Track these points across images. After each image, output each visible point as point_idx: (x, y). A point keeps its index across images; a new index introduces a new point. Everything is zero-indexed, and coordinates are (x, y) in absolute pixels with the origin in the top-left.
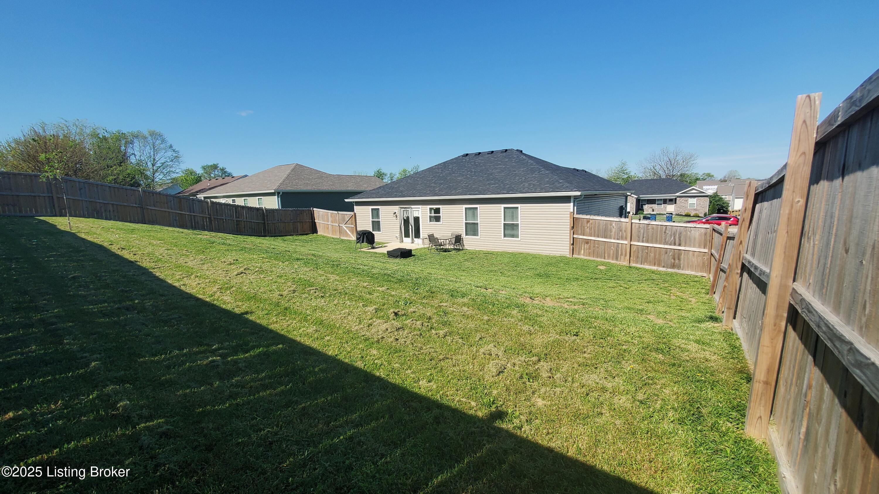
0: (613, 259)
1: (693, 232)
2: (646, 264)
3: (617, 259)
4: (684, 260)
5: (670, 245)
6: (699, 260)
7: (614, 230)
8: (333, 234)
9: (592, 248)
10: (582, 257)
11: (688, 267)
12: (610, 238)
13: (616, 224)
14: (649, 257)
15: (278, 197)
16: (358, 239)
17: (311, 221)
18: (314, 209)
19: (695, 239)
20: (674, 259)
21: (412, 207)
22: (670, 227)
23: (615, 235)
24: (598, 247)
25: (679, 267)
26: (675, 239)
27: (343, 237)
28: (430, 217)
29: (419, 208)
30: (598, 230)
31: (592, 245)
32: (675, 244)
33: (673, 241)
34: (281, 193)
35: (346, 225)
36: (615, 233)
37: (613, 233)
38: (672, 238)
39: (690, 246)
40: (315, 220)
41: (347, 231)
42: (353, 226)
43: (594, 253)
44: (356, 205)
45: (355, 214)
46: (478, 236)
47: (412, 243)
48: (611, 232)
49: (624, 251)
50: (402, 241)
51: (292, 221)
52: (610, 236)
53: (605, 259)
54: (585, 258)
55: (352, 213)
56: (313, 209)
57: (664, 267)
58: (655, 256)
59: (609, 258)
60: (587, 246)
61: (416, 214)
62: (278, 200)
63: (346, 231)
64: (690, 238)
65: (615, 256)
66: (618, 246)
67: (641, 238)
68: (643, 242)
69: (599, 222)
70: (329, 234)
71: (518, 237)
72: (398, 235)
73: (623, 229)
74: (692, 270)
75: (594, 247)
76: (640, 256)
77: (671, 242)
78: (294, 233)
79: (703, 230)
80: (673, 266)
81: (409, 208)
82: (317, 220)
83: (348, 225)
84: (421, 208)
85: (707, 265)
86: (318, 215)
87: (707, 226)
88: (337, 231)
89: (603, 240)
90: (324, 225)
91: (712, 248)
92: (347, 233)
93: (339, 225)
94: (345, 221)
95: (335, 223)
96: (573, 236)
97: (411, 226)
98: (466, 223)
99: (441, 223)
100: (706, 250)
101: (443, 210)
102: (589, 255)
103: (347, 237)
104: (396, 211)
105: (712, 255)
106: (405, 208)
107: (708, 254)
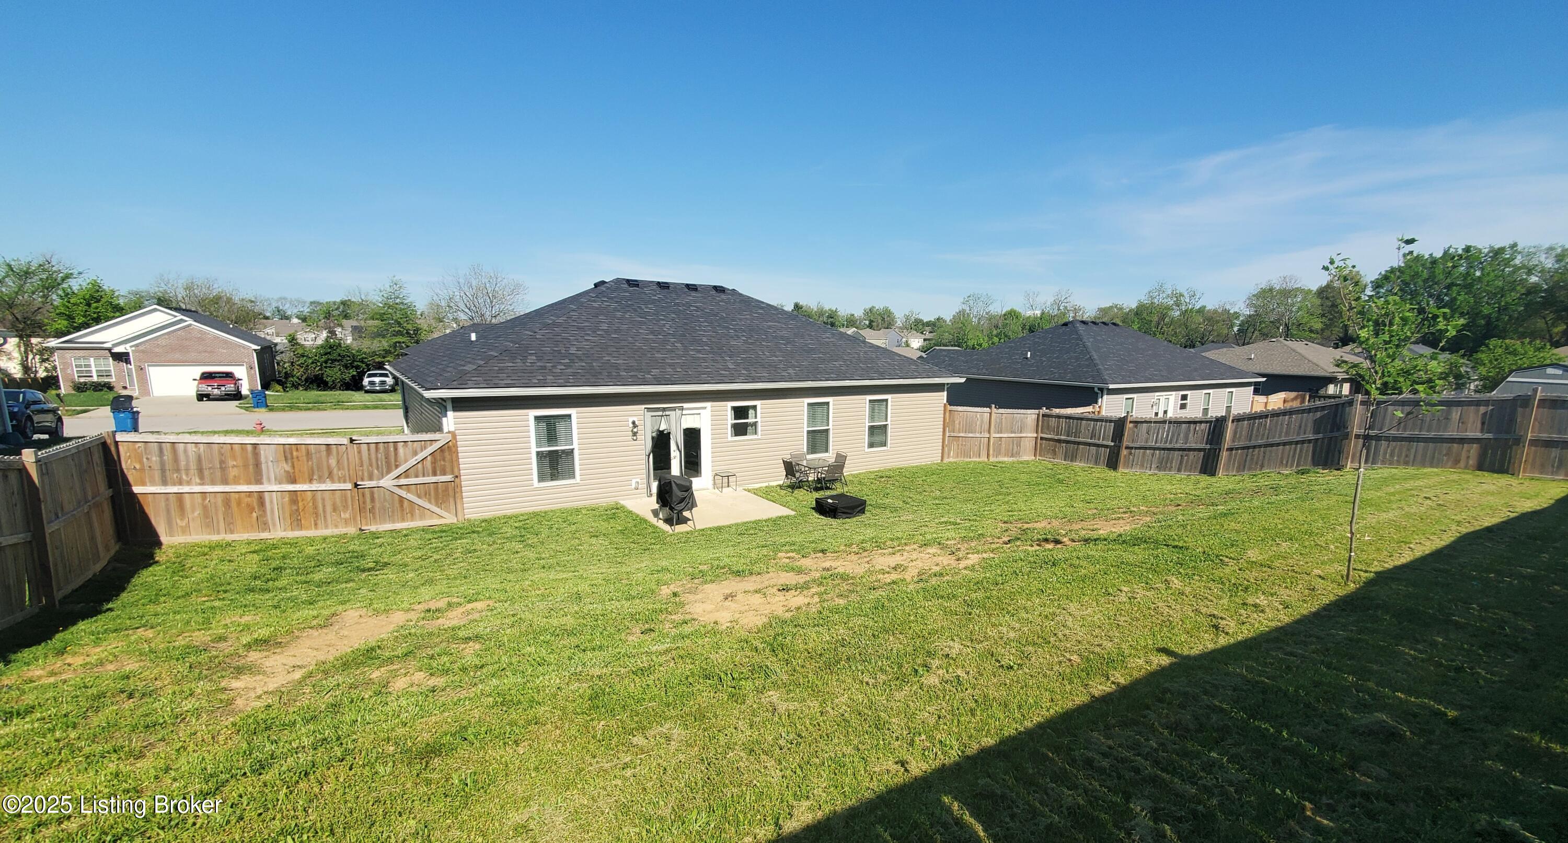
0: (976, 457)
1: (1028, 419)
2: (1000, 456)
3: (979, 456)
4: (1022, 447)
7: (978, 423)
8: (297, 525)
9: (960, 447)
12: (975, 432)
13: (980, 416)
14: (1001, 450)
17: (109, 491)
19: (1029, 425)
20: (1017, 447)
22: (1016, 415)
24: (965, 445)
26: (1018, 427)
28: (732, 426)
29: (705, 408)
30: (966, 425)
31: (961, 443)
32: (1018, 432)
37: (978, 427)
40: (130, 484)
41: (412, 497)
42: (442, 479)
43: (961, 453)
44: (455, 410)
45: (456, 436)
46: (827, 451)
48: (976, 425)
49: (985, 445)
52: (975, 430)
53: (970, 457)
54: (955, 460)
55: (443, 437)
57: (1010, 457)
58: (1006, 446)
59: (973, 456)
60: (956, 446)
61: (689, 422)
63: (403, 500)
64: (1026, 425)
65: (978, 453)
69: (967, 415)
70: (265, 530)
71: (884, 444)
72: (641, 478)
73: (985, 422)
74: (1025, 456)
75: (962, 445)
77: (1016, 430)
79: (1033, 416)
80: (1017, 453)
81: (674, 409)
82: (143, 484)
83: (417, 476)
84: (709, 409)
85: (1036, 449)
86: (162, 464)
87: (1037, 411)
88: (329, 508)
89: (971, 435)
90: (220, 499)
91: (1042, 433)
92: (406, 503)
93: (356, 485)
94: (397, 467)
95: (321, 480)
96: (947, 434)
97: (678, 449)
98: (809, 432)
99: (759, 436)
100: (1035, 435)
101: (763, 410)
102: (958, 457)
103: (403, 520)
104: (635, 419)
105: (1042, 438)
106: (664, 409)
107: (1036, 438)
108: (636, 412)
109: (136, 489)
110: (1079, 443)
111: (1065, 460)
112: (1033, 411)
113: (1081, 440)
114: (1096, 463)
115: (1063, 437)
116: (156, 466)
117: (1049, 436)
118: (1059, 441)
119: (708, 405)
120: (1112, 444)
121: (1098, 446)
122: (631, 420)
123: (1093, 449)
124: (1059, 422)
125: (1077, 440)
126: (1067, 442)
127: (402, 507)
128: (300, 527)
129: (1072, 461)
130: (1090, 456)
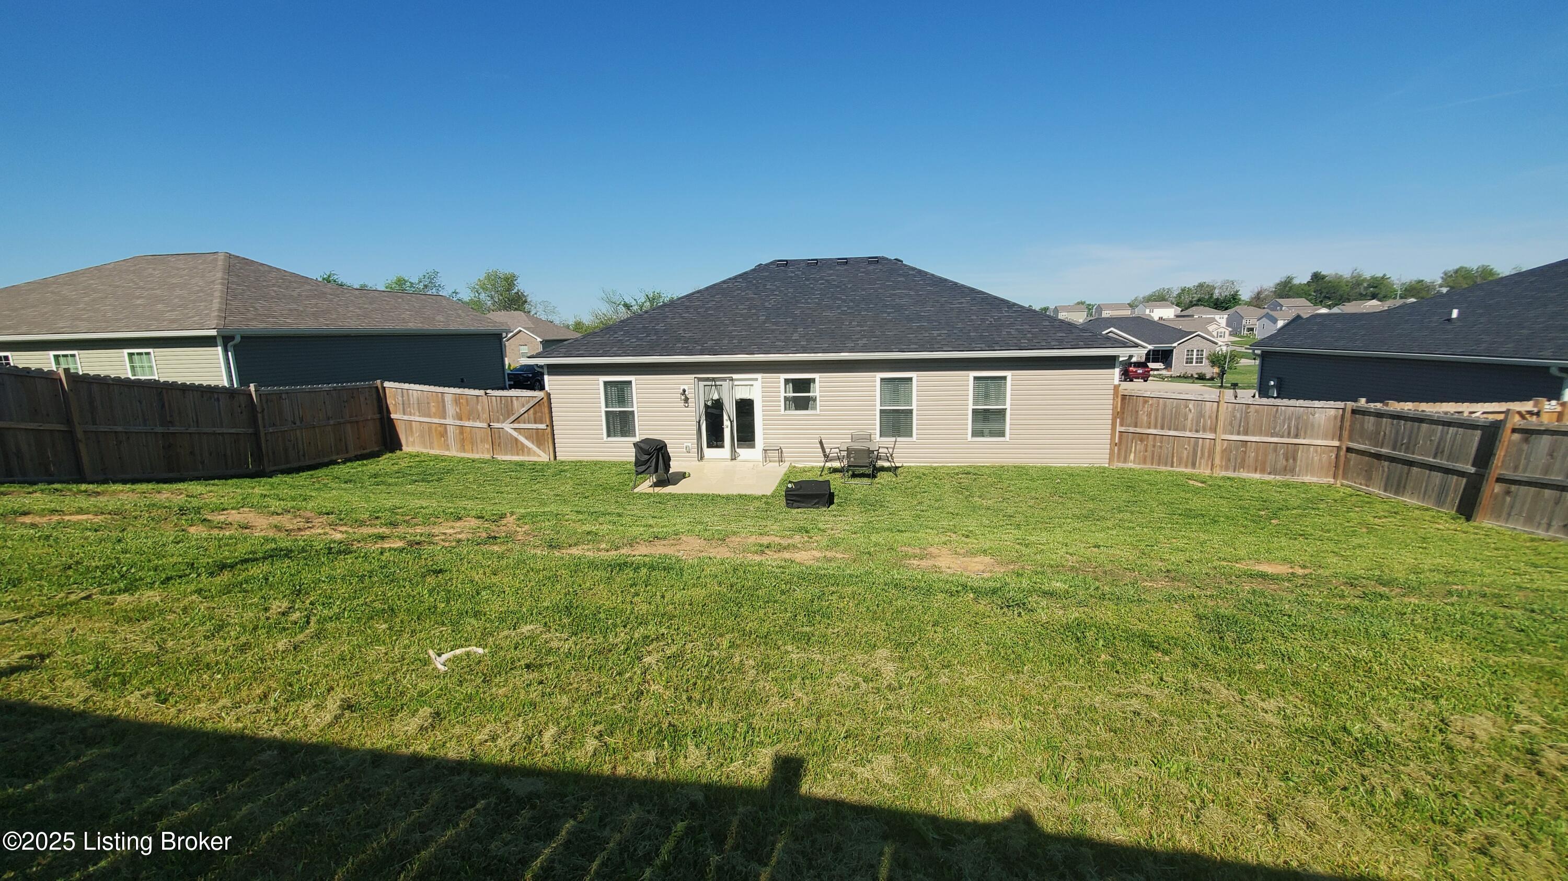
0: (1186, 466)
1: (1317, 415)
2: (1242, 470)
3: (1194, 465)
4: (1301, 461)
5: (1282, 437)
6: (1324, 460)
7: (1190, 416)
8: (463, 449)
9: (1150, 448)
10: (1131, 465)
11: (1307, 472)
12: (1184, 429)
13: (1194, 405)
14: (1247, 461)
15: (226, 351)
16: (638, 463)
17: (378, 416)
18: (386, 384)
19: (1319, 426)
20: (1287, 460)
21: (735, 376)
22: (1283, 408)
23: (1192, 424)
24: (1161, 447)
25: (1292, 471)
26: (1289, 427)
27: (506, 454)
28: (786, 399)
29: (756, 379)
30: (1163, 418)
31: (1151, 443)
32: (1289, 436)
33: (1287, 431)
34: (238, 339)
35: (516, 425)
36: (1192, 420)
37: (1189, 422)
38: (1286, 427)
39: (1312, 437)
40: (389, 412)
41: (522, 439)
42: (543, 426)
43: (1153, 458)
44: (549, 374)
45: (549, 395)
46: (911, 436)
47: (732, 459)
48: (1186, 419)
49: (1206, 451)
50: (702, 458)
51: (332, 422)
52: (1184, 426)
53: (1172, 466)
54: (1138, 467)
55: (539, 394)
56: (382, 384)
57: (1270, 473)
58: (1257, 456)
59: (1179, 465)
60: (1140, 447)
61: (742, 393)
62: (228, 359)
63: (516, 440)
64: (1313, 425)
65: (1190, 461)
66: (1196, 444)
67: (1236, 428)
68: (1239, 434)
69: (1165, 403)
70: (448, 449)
71: (1002, 434)
72: (692, 443)
73: (1207, 415)
74: (1312, 476)
75: (1154, 446)
76: (1232, 457)
77: (1283, 433)
78: (338, 454)
79: (1333, 412)
80: (1285, 470)
81: (724, 379)
82: (396, 413)
83: (525, 423)
84: (760, 380)
85: (1336, 467)
86: (403, 401)
87: (1340, 404)
88: (479, 442)
89: (1172, 433)
90: (426, 426)
91: (1351, 439)
92: (519, 444)
93: (489, 426)
94: (513, 414)
95: (474, 420)
96: (1119, 428)
97: (730, 420)
98: (881, 410)
99: (818, 412)
100: (1336, 443)
101: (822, 383)
102: (1145, 462)
103: (518, 454)
104: (686, 387)
105: (1349, 450)
106: (713, 379)
107: (1339, 448)
108: (686, 381)
109: (393, 416)
110: (1411, 463)
111: (1385, 491)
112: (1331, 404)
113: (1418, 457)
114: (1440, 502)
115: (1384, 451)
116: (401, 403)
117: (1362, 447)
118: (1378, 456)
119: (759, 376)
120: (1472, 470)
121: (1447, 471)
122: (682, 388)
123: (1437, 477)
124: (1378, 425)
125: (1409, 456)
126: (1392, 460)
127: (517, 446)
128: (464, 450)
129: (1396, 493)
130: (1430, 488)
